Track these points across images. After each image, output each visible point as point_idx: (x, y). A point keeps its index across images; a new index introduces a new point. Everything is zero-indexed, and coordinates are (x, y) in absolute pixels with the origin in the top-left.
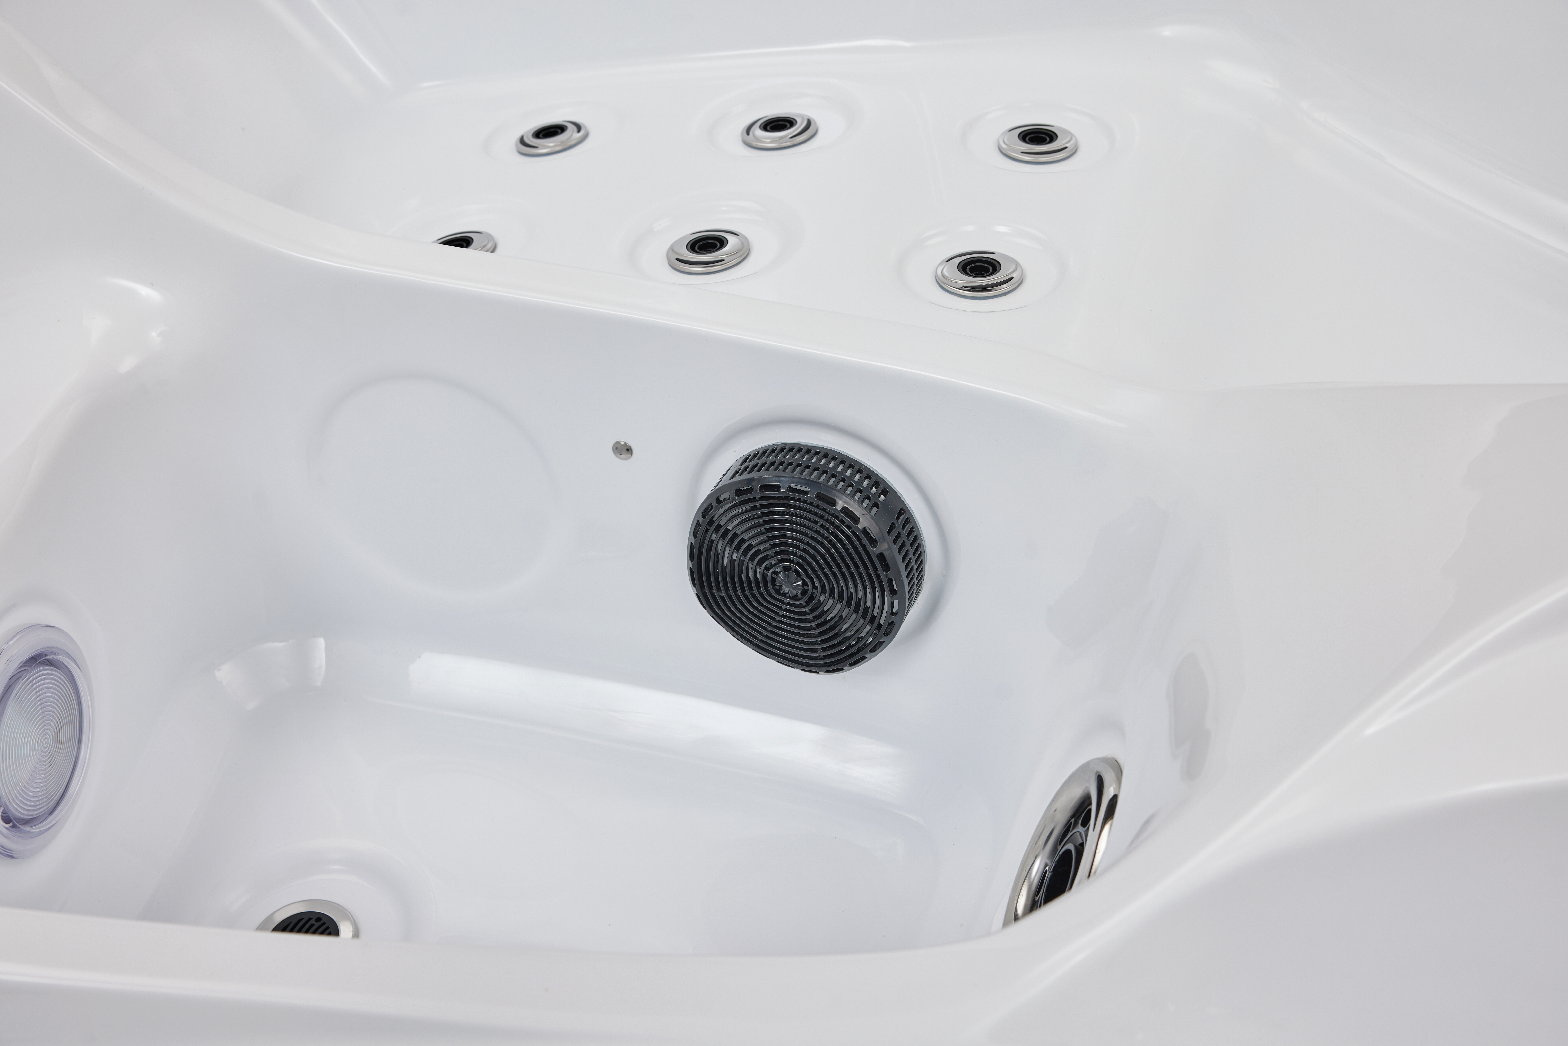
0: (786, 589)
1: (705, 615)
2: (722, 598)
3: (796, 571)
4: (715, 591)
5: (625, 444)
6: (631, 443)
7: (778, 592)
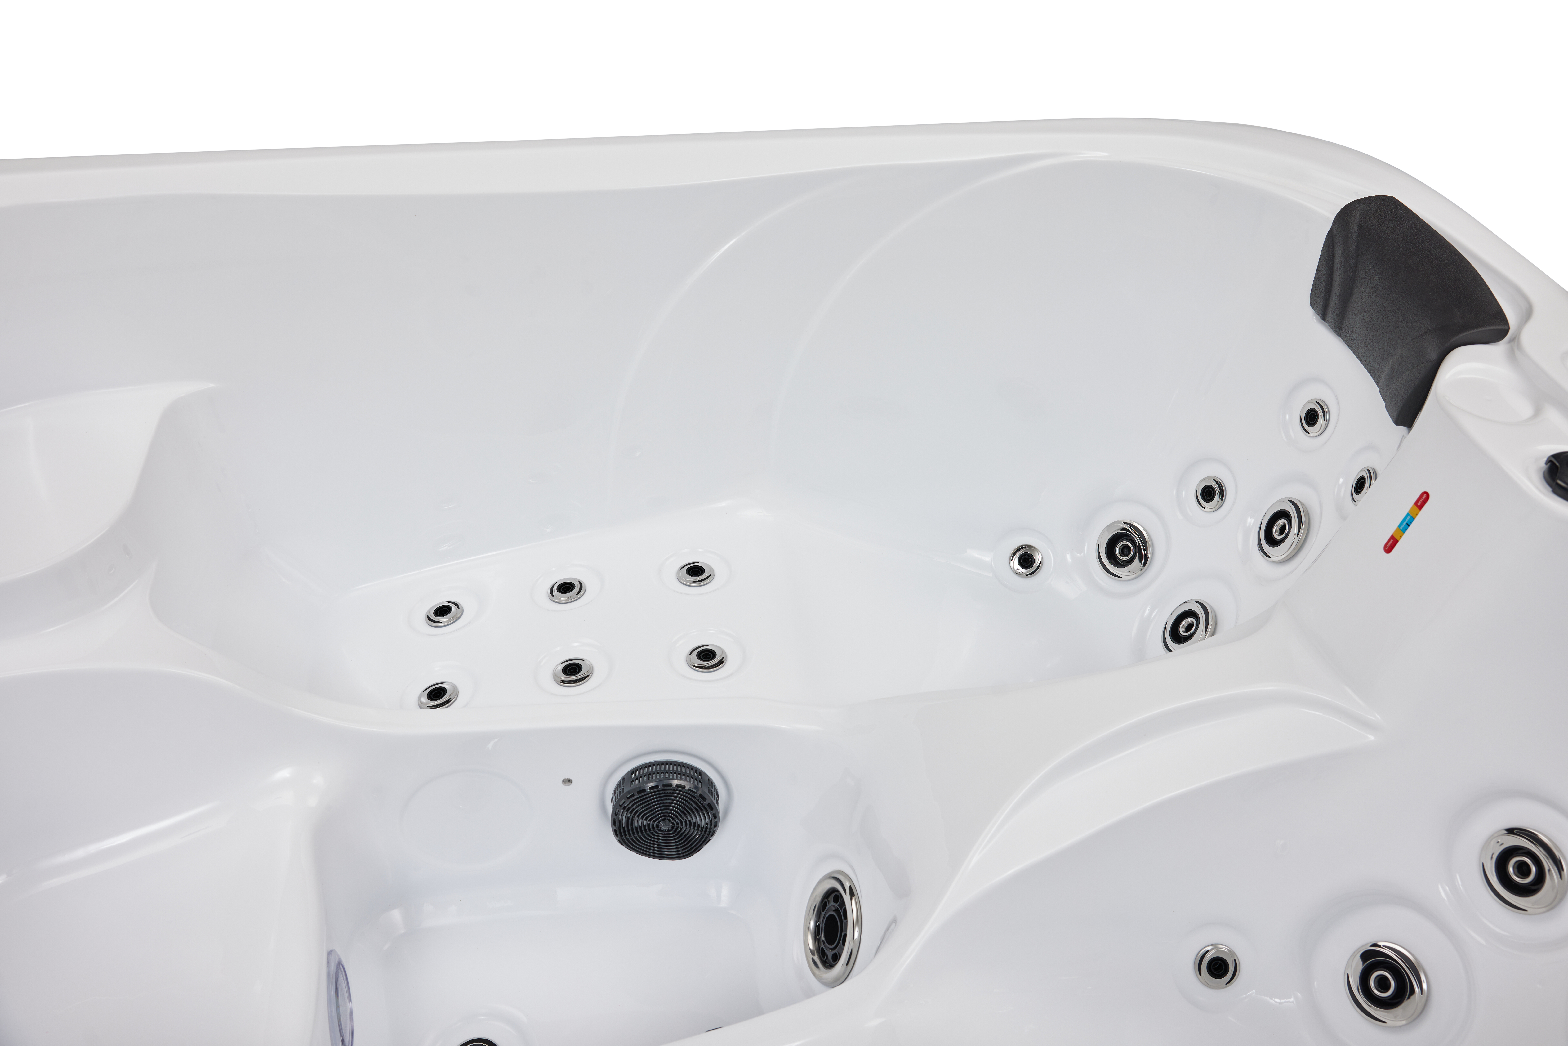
0: (663, 828)
1: (623, 848)
2: (632, 839)
3: (668, 820)
4: (628, 837)
5: (567, 779)
6: (571, 778)
7: (660, 830)
